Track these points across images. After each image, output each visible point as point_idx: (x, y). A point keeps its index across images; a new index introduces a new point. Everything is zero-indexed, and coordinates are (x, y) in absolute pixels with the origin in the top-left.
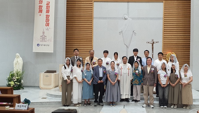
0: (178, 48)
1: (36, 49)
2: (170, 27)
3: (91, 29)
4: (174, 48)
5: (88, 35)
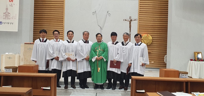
0: (153, 30)
2: (146, 8)
3: (62, 9)
4: (149, 30)
5: (59, 15)
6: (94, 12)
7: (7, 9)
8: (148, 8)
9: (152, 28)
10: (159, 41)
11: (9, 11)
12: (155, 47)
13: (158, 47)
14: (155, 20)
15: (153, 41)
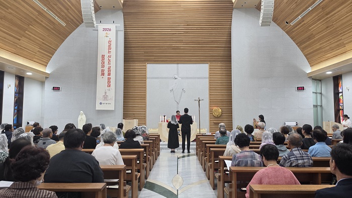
1: (98, 107)
3: (145, 88)
4: (219, 104)
5: (143, 93)
6: (171, 90)
7: (106, 93)
9: (221, 102)
10: (228, 113)
11: (107, 94)
14: (223, 95)
15: (223, 113)
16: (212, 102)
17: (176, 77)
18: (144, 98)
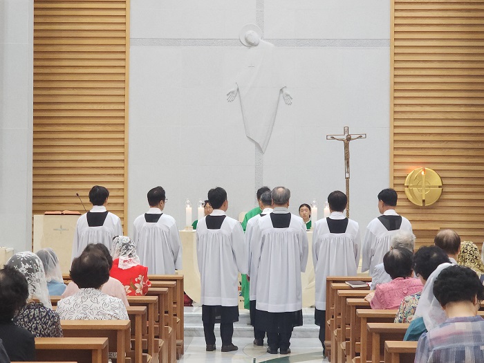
0: (446, 153)
4: (430, 152)
5: (112, 107)
6: (233, 92)
8: (424, 72)
9: (442, 145)
10: (468, 189)
12: (454, 211)
13: (465, 211)
14: (449, 116)
15: (447, 189)
16: (403, 146)
17: (254, 36)
18: (118, 124)
